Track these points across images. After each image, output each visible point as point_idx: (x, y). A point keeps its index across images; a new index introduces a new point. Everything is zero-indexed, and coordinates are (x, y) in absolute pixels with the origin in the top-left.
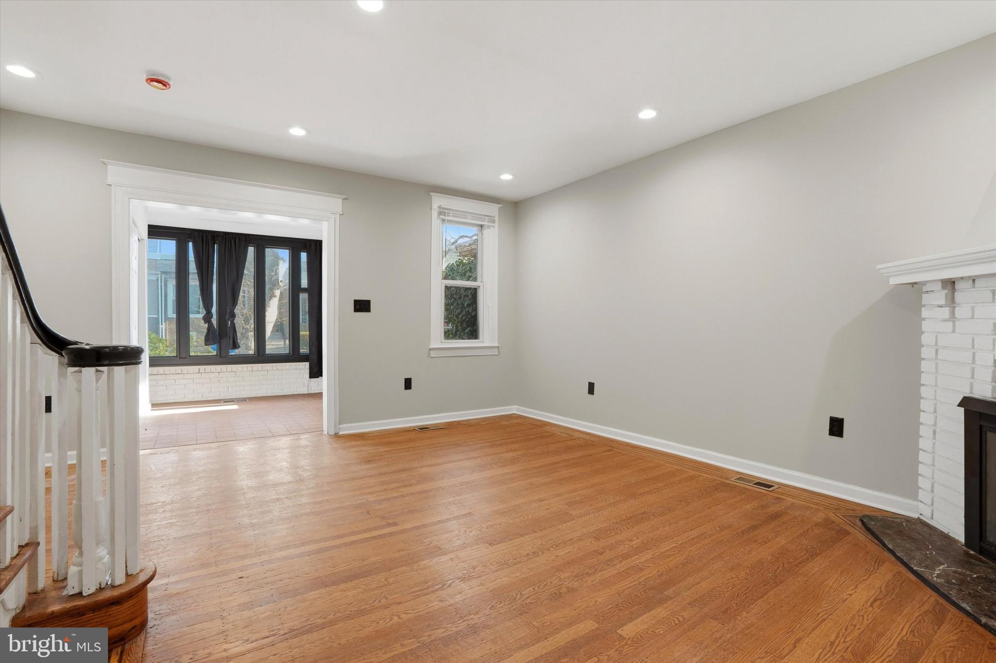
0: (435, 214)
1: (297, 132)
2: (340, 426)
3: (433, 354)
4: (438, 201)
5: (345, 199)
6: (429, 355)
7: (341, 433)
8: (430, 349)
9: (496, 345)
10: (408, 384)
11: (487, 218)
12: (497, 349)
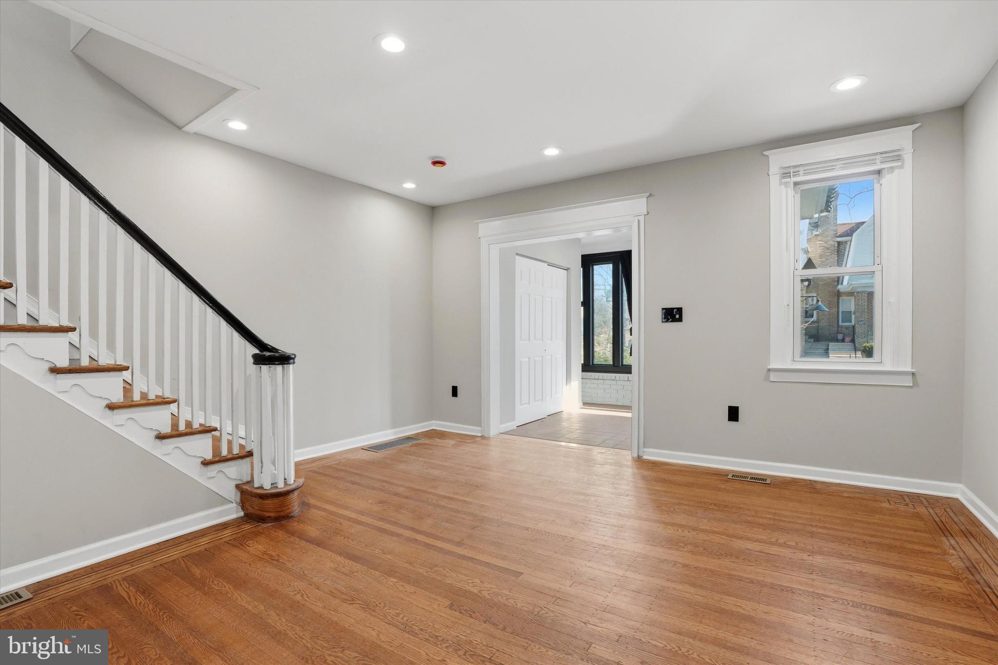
0: (774, 180)
1: (552, 152)
2: (645, 449)
3: (773, 377)
4: (778, 159)
5: (651, 195)
6: (767, 378)
7: (645, 457)
8: (769, 370)
9: (908, 368)
10: (733, 414)
11: (879, 157)
12: (911, 377)
